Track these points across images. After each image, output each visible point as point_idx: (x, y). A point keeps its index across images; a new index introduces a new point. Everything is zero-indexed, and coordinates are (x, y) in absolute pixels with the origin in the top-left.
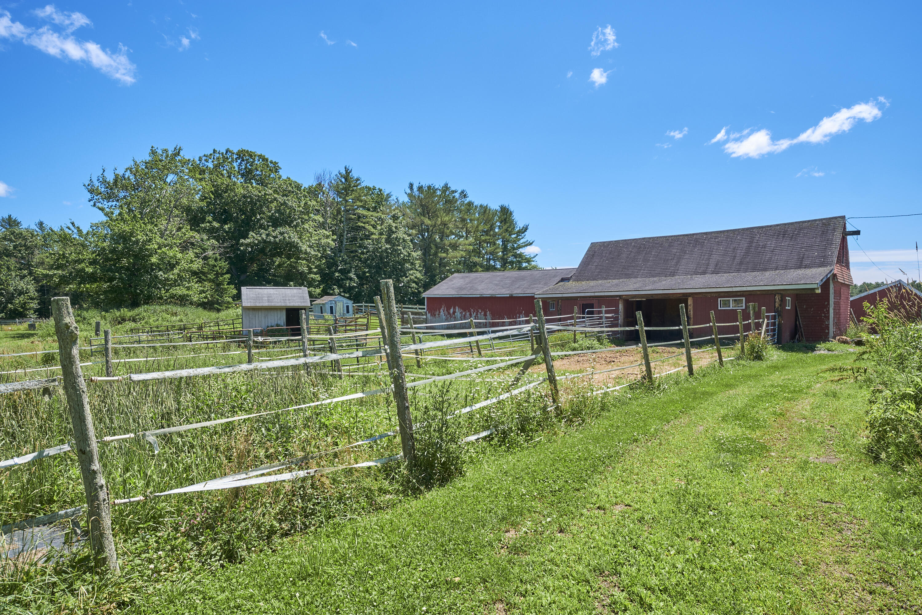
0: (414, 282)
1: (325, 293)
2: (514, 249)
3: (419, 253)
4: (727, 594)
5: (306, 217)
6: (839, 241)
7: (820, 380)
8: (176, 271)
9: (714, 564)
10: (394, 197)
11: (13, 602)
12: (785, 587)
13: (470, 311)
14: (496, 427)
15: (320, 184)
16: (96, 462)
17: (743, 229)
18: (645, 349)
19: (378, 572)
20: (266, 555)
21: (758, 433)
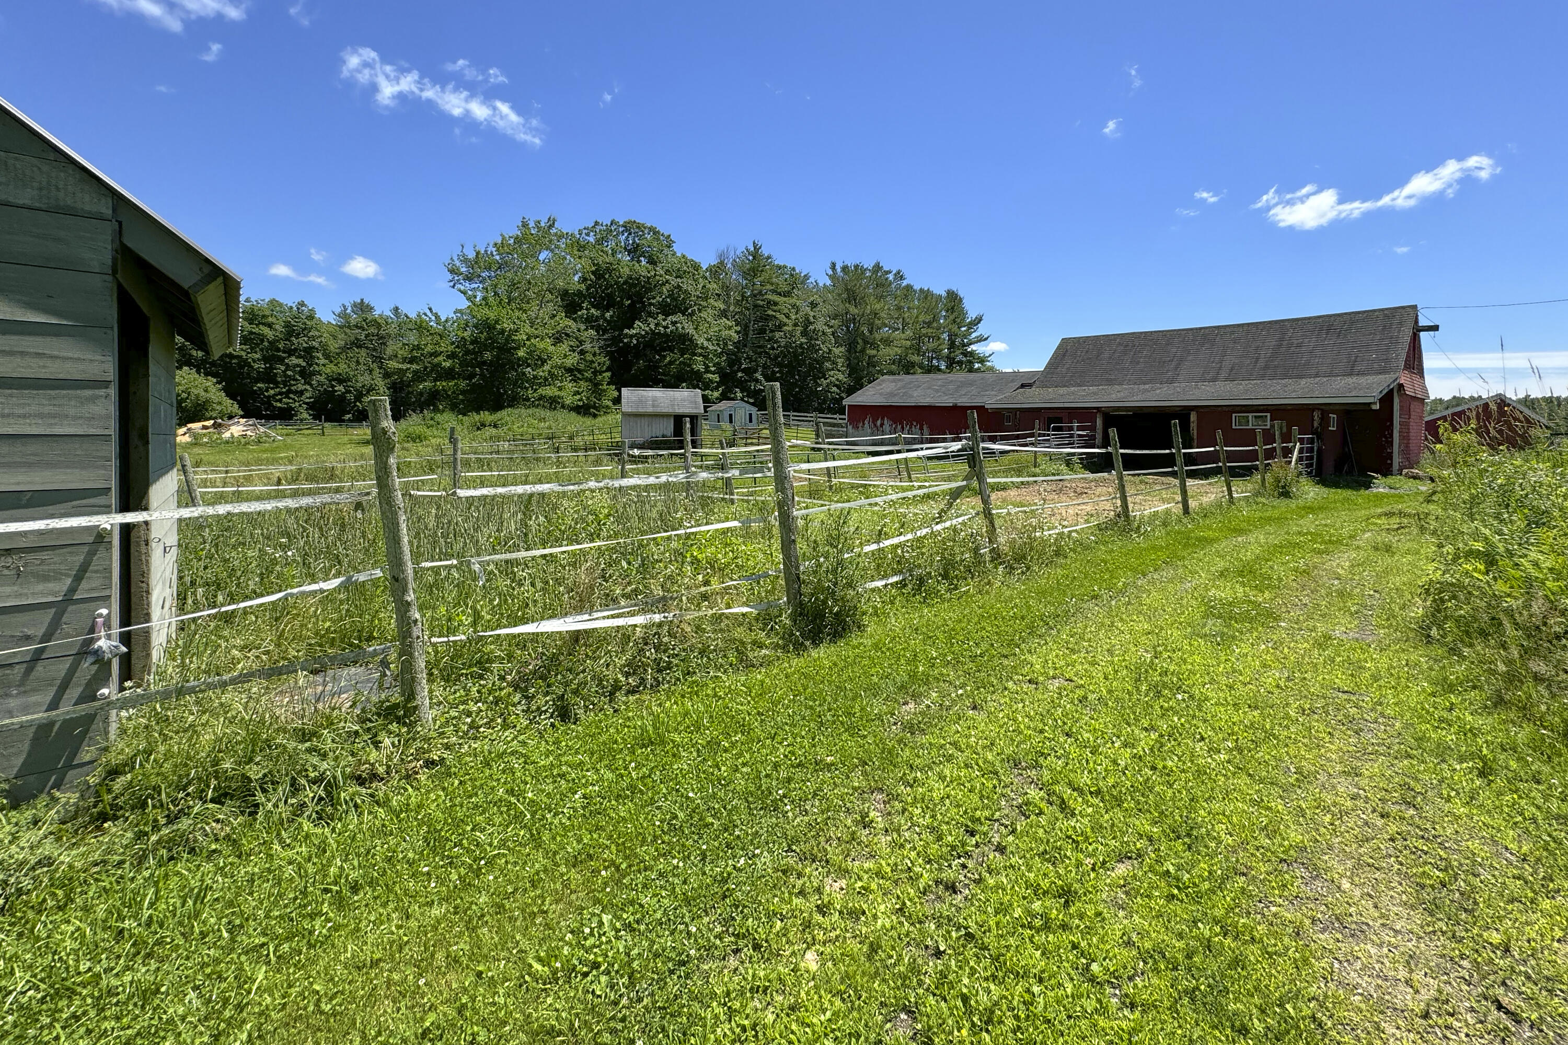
0: (835, 385)
1: (724, 397)
2: (964, 345)
3: (842, 349)
4: (1180, 804)
5: (704, 304)
6: (1408, 339)
7: (1371, 527)
8: (547, 367)
9: (1170, 763)
10: (812, 280)
11: (309, 751)
12: (1262, 800)
13: (902, 424)
14: (910, 570)
15: (722, 263)
16: (411, 592)
17: (1270, 322)
18: (1121, 478)
19: (733, 745)
20: (605, 715)
21: (1267, 595)
